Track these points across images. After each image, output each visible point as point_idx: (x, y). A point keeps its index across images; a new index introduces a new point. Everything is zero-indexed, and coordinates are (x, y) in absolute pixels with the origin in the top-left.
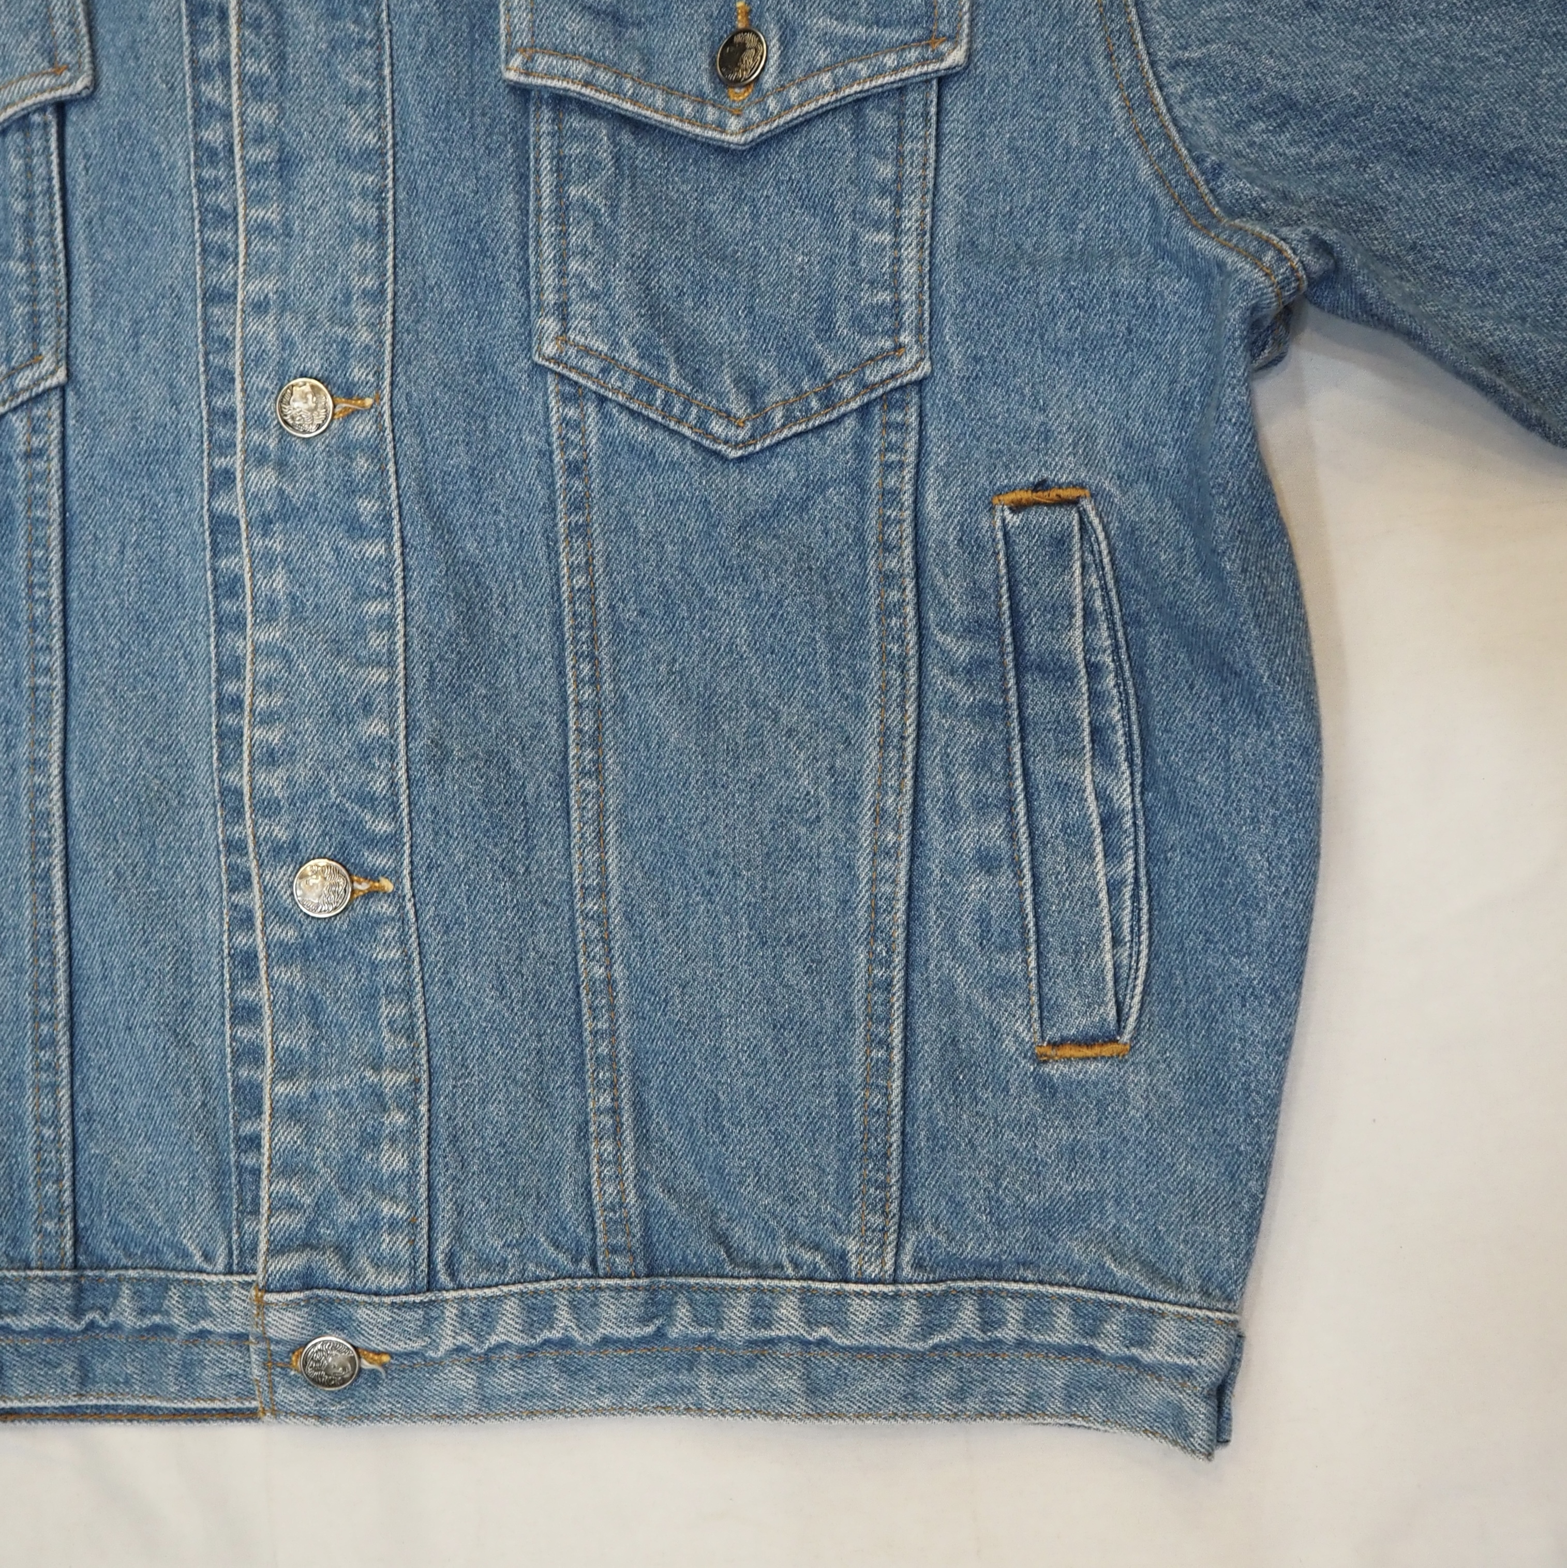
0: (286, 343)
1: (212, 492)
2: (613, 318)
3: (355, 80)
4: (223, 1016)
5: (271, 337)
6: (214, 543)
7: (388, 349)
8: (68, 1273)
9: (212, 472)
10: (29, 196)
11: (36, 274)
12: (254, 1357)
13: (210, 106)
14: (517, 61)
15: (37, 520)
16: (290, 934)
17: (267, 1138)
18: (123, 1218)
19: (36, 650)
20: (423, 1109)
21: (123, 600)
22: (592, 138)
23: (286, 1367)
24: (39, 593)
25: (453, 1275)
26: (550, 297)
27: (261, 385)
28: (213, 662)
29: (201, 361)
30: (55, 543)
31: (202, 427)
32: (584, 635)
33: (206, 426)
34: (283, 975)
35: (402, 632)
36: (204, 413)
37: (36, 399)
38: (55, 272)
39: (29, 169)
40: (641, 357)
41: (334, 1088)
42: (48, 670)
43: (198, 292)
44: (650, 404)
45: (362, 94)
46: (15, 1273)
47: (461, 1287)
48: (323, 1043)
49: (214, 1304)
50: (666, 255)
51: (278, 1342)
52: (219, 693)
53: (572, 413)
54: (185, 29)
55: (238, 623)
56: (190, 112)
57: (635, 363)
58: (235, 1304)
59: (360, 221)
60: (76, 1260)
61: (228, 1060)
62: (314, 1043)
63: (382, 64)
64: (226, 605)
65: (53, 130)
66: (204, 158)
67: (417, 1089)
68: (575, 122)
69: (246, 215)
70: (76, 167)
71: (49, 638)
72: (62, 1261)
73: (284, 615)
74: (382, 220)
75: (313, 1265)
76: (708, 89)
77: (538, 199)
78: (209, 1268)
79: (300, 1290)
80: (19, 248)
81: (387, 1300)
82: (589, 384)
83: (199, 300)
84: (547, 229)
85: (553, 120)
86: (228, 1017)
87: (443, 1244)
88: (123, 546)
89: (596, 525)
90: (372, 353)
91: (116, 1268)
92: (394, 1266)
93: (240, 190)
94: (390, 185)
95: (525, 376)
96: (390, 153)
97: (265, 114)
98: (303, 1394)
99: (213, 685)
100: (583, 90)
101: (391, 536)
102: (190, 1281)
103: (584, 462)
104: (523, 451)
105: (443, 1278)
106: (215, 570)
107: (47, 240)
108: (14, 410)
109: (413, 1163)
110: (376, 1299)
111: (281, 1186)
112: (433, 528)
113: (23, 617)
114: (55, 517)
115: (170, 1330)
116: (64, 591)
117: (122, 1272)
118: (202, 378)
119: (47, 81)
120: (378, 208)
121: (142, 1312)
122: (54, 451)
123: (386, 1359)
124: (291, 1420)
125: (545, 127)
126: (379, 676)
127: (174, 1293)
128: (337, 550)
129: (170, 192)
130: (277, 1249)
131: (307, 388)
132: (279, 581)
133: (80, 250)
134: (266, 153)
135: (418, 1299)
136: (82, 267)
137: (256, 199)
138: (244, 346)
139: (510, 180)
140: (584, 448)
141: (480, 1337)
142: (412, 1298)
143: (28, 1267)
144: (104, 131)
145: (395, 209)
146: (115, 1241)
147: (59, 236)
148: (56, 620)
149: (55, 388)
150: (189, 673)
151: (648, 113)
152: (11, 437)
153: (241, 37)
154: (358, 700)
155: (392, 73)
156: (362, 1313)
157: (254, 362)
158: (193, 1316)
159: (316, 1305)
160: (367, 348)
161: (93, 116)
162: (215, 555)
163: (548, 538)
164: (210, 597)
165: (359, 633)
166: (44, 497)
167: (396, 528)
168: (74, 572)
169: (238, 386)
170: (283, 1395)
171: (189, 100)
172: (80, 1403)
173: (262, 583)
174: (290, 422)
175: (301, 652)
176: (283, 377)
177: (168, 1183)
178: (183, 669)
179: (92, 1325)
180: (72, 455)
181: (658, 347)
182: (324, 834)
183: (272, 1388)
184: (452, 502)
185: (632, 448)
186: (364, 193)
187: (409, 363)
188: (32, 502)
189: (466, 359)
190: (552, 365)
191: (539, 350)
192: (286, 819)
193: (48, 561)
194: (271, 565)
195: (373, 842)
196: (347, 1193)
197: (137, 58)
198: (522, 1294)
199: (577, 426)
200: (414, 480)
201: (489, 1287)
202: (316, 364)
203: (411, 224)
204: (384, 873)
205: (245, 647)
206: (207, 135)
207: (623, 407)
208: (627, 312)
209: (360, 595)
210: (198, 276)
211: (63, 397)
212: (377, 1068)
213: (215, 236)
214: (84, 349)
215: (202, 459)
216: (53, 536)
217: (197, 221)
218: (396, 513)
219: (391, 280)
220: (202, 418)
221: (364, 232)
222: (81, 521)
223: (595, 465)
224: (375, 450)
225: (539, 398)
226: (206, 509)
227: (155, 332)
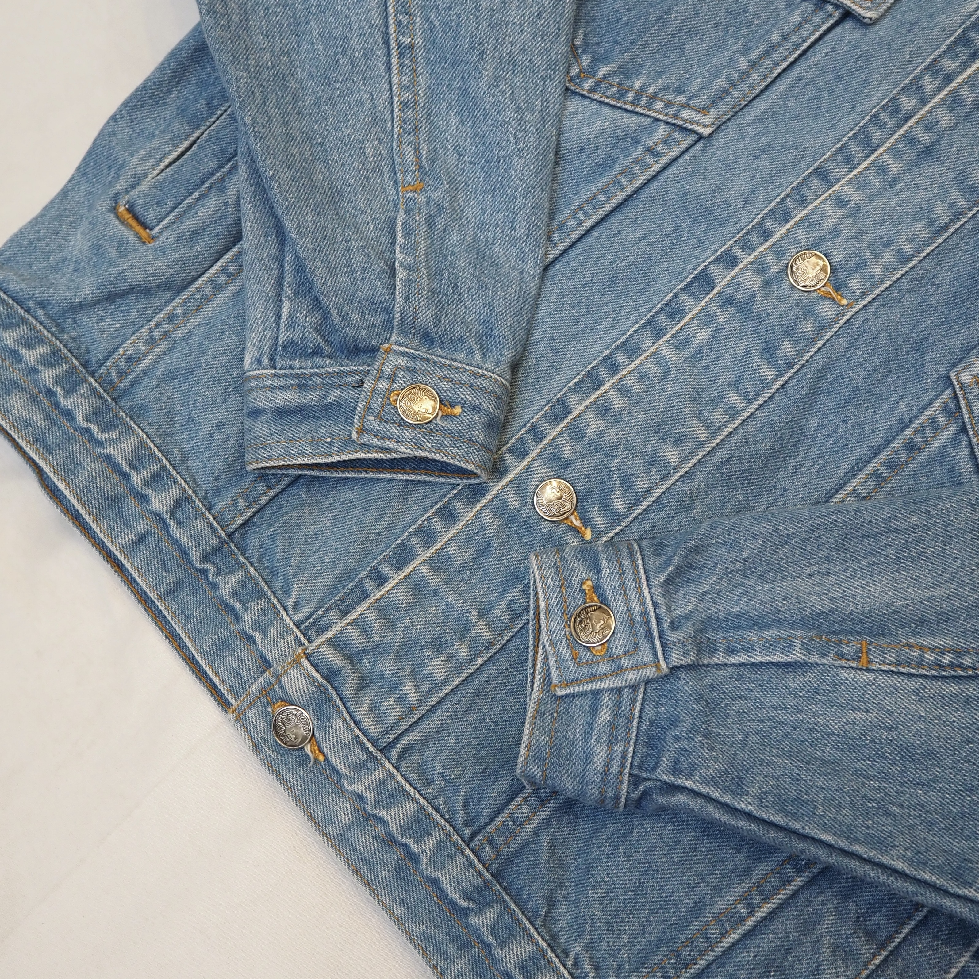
0: (835, 232)
1: (717, 260)
4: (436, 503)
5: (831, 221)
6: (690, 284)
7: (882, 288)
8: (223, 535)
9: (728, 251)
10: (785, 38)
12: (261, 680)
13: (920, 88)
16: (514, 503)
17: (391, 585)
18: (279, 542)
20: (480, 661)
23: (270, 703)
24: (581, 215)
25: (400, 758)
27: (800, 237)
28: (625, 337)
29: (782, 196)
30: (615, 201)
34: (488, 518)
35: (736, 426)
36: (756, 221)
37: (682, 129)
38: (758, 83)
39: (799, 26)
41: (450, 600)
43: (816, 164)
46: (200, 506)
47: (397, 768)
48: (468, 572)
49: (273, 632)
51: (281, 687)
52: (611, 354)
54: (948, 42)
55: (659, 333)
56: (907, 81)
58: (282, 644)
59: (935, 216)
60: (233, 533)
61: (414, 527)
62: (465, 566)
64: (662, 318)
65: (831, 22)
67: (487, 648)
69: (881, 155)
70: (823, 49)
71: (562, 240)
72: (227, 525)
73: (687, 353)
74: (946, 228)
75: (343, 672)
78: (291, 613)
79: (323, 677)
80: (754, 55)
81: (357, 732)
86: (437, 506)
87: (413, 737)
88: (644, 238)
91: (247, 558)
92: (379, 720)
93: (892, 140)
94: (969, 216)
98: (262, 726)
99: (613, 347)
101: (782, 375)
102: (275, 607)
104: (892, 409)
105: (394, 753)
106: (676, 296)
107: (772, 66)
109: (446, 681)
110: (352, 725)
111: (372, 616)
112: (806, 394)
114: (629, 190)
115: (238, 618)
116: (592, 228)
117: (248, 565)
118: (773, 204)
120: (951, 219)
121: (235, 594)
122: (664, 161)
123: (321, 758)
124: (241, 731)
126: (702, 434)
127: (262, 603)
128: (748, 353)
129: (855, 106)
130: (333, 643)
131: (821, 263)
132: (704, 335)
133: (781, 87)
134: (925, 138)
135: (371, 749)
137: (895, 152)
138: (812, 212)
141: (377, 804)
142: (369, 745)
143: (209, 510)
144: (856, 46)
145: (958, 229)
146: (261, 546)
147: (779, 70)
148: (574, 236)
149: (697, 134)
150: (607, 329)
152: (651, 133)
154: (679, 433)
156: (338, 723)
158: (257, 625)
159: (321, 692)
160: (873, 277)
161: (857, 35)
162: (683, 289)
164: (659, 306)
165: (714, 403)
166: (634, 176)
167: (789, 374)
168: (607, 224)
169: (788, 226)
170: (252, 714)
172: (156, 601)
173: (694, 327)
174: (794, 269)
176: (814, 245)
177: (318, 550)
178: (606, 324)
179: (205, 572)
180: (669, 172)
182: (587, 476)
183: (252, 705)
184: (828, 392)
186: (951, 206)
187: (884, 306)
189: (914, 335)
191: (959, 373)
192: (578, 448)
193: (602, 205)
194: (707, 324)
195: (606, 507)
196: (398, 657)
197: (909, 31)
198: (422, 808)
200: (824, 362)
201: (411, 785)
202: (838, 257)
203: (957, 244)
204: (593, 527)
205: (649, 347)
206: (904, 99)
209: (735, 385)
211: (696, 142)
212: (481, 615)
213: (854, 148)
214: (731, 131)
215: (730, 240)
216: (618, 197)
217: (853, 132)
218: (797, 367)
219: (919, 259)
220: (752, 221)
221: (931, 223)
222: (638, 205)
223: (923, 457)
224: (821, 328)
225: (931, 394)
226: (704, 264)
227: (774, 160)
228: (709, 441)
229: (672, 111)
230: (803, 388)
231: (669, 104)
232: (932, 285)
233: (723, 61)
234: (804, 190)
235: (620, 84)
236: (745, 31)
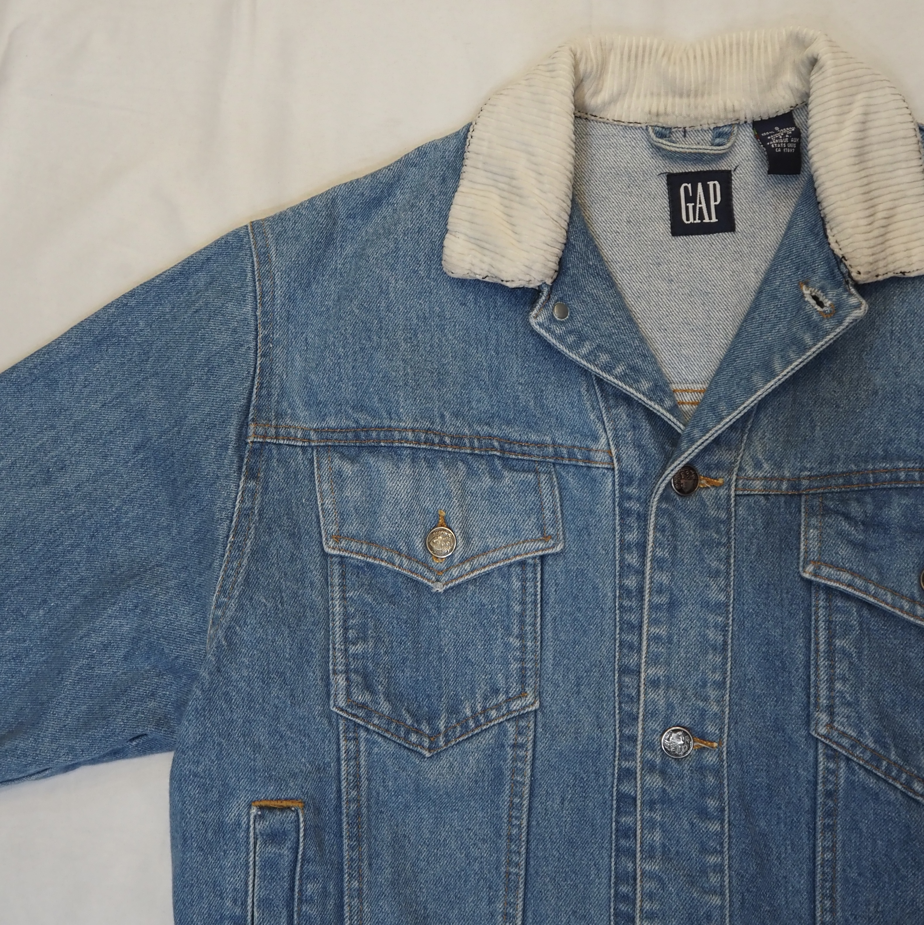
0: (670, 706)
1: (619, 780)
2: (860, 718)
3: (714, 564)
5: (662, 702)
6: (618, 807)
7: (727, 715)
9: (620, 768)
10: (523, 603)
11: (525, 646)
13: (630, 567)
14: (810, 568)
15: (517, 782)
19: (510, 852)
21: (562, 830)
22: (848, 613)
24: (515, 822)
26: (823, 701)
27: (654, 728)
28: (613, 873)
29: (617, 707)
30: (526, 796)
31: (615, 743)
32: (828, 885)
33: (618, 744)
35: (728, 875)
36: (618, 736)
37: (521, 717)
38: (535, 646)
39: (524, 588)
40: (875, 742)
42: (517, 865)
43: (617, 667)
44: (878, 767)
45: (718, 572)
50: (888, 683)
52: (616, 891)
53: (832, 766)
54: (618, 522)
55: (631, 854)
56: (618, 568)
57: (872, 745)
59: (713, 641)
63: (730, 556)
64: (623, 842)
65: (539, 569)
66: (624, 595)
68: (840, 602)
69: (648, 631)
70: (551, 589)
71: (519, 846)
74: (725, 643)
76: (917, 595)
77: (817, 643)
80: (516, 630)
82: (844, 752)
83: (616, 672)
84: (822, 662)
85: (826, 600)
89: (839, 826)
90: (718, 717)
93: (646, 616)
94: (731, 623)
95: (804, 740)
96: (732, 605)
97: (664, 578)
99: (613, 885)
100: (848, 589)
101: (723, 820)
103: (835, 791)
104: (798, 778)
106: (617, 822)
107: (532, 629)
108: (508, 720)
112: (746, 816)
113: (504, 833)
114: (527, 781)
116: (529, 822)
118: (617, 717)
119: (541, 545)
120: (723, 636)
122: (530, 746)
125: (821, 603)
126: (716, 901)
128: (692, 824)
129: (602, 609)
131: (680, 733)
132: (657, 836)
133: (549, 634)
134: (664, 599)
136: (550, 644)
137: (654, 622)
138: (646, 704)
139: (801, 631)
140: (836, 784)
144: (568, 572)
145: (732, 636)
147: (539, 627)
149: (533, 711)
150: (597, 875)
151: (883, 605)
152: (505, 735)
153: (655, 537)
154: (704, 913)
155: (735, 561)
157: (650, 714)
160: (716, 714)
161: (562, 563)
162: (618, 813)
163: (809, 828)
164: (614, 837)
165: (704, 872)
166: (522, 770)
167: (727, 816)
169: (640, 725)
171: (617, 562)
173: (648, 836)
174: (668, 749)
175: (670, 880)
176: (667, 725)
180: (539, 748)
181: (884, 737)
185: (864, 788)
187: (737, 723)
188: (515, 771)
189: (768, 723)
190: (823, 739)
191: (816, 730)
193: (521, 805)
194: (653, 827)
199: (834, 772)
200: (737, 789)
202: (687, 720)
203: (740, 644)
206: (627, 582)
207: (861, 767)
208: (868, 716)
209: (704, 850)
210: (617, 659)
211: (536, 716)
213: (628, 638)
214: (547, 688)
215: (614, 761)
216: (526, 792)
217: (618, 629)
218: (726, 808)
219: (729, 677)
220: (615, 739)
221: (715, 648)
222: (540, 784)
223: (841, 793)
224: (717, 772)
225: (811, 753)
226: (615, 789)
227: (589, 684)
228: (723, 900)
229: (504, 710)
230: (741, 815)
231: (498, 707)
232: (749, 682)
233: (501, 649)
234: (626, 691)
235: (458, 722)
236: (495, 617)
